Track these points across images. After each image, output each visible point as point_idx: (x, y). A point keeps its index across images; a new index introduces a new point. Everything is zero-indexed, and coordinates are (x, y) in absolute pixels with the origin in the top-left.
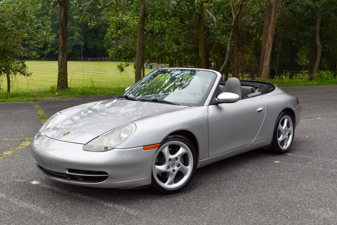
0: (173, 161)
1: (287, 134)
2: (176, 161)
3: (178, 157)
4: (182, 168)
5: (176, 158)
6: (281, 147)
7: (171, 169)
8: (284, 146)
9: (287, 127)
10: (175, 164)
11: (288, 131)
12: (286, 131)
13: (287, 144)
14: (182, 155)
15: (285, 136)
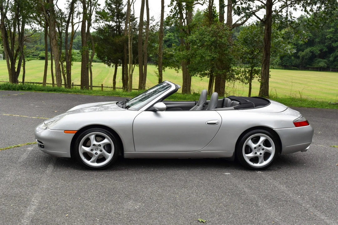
0: (97, 146)
1: (262, 152)
2: (99, 147)
3: (101, 145)
4: (104, 153)
6: (251, 163)
7: (94, 152)
8: (258, 164)
9: (262, 145)
10: (99, 149)
11: (263, 149)
12: (260, 149)
13: (262, 162)
14: (105, 144)
15: (258, 153)
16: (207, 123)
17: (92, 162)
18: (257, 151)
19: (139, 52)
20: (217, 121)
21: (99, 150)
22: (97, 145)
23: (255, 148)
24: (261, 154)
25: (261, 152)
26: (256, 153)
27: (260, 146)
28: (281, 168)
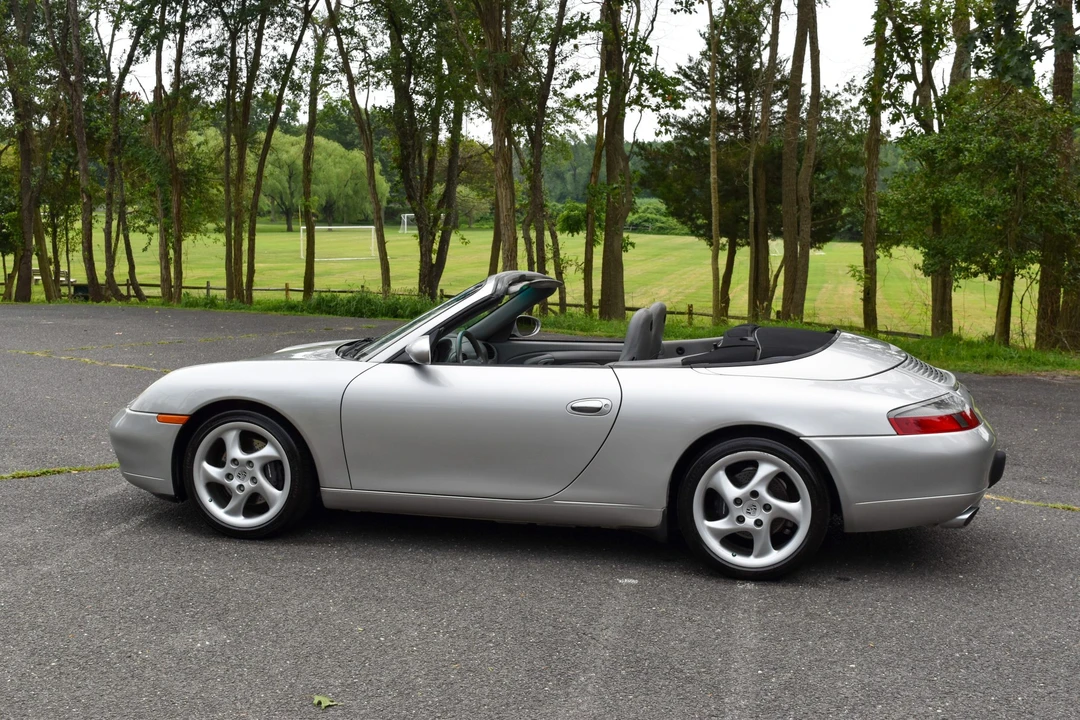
0: (243, 465)
1: (764, 516)
2: (249, 469)
3: (254, 462)
4: (261, 487)
5: (250, 463)
6: (726, 554)
7: (235, 482)
8: (752, 557)
9: (763, 491)
10: (247, 475)
11: (767, 507)
12: (756, 504)
13: (763, 553)
14: (267, 461)
15: (750, 521)
16: (573, 408)
17: (232, 513)
18: (745, 511)
19: (784, 197)
20: (605, 402)
21: (248, 477)
22: (243, 460)
23: (738, 501)
24: (758, 523)
25: (759, 518)
26: (741, 519)
27: (754, 494)
28: (848, 580)
